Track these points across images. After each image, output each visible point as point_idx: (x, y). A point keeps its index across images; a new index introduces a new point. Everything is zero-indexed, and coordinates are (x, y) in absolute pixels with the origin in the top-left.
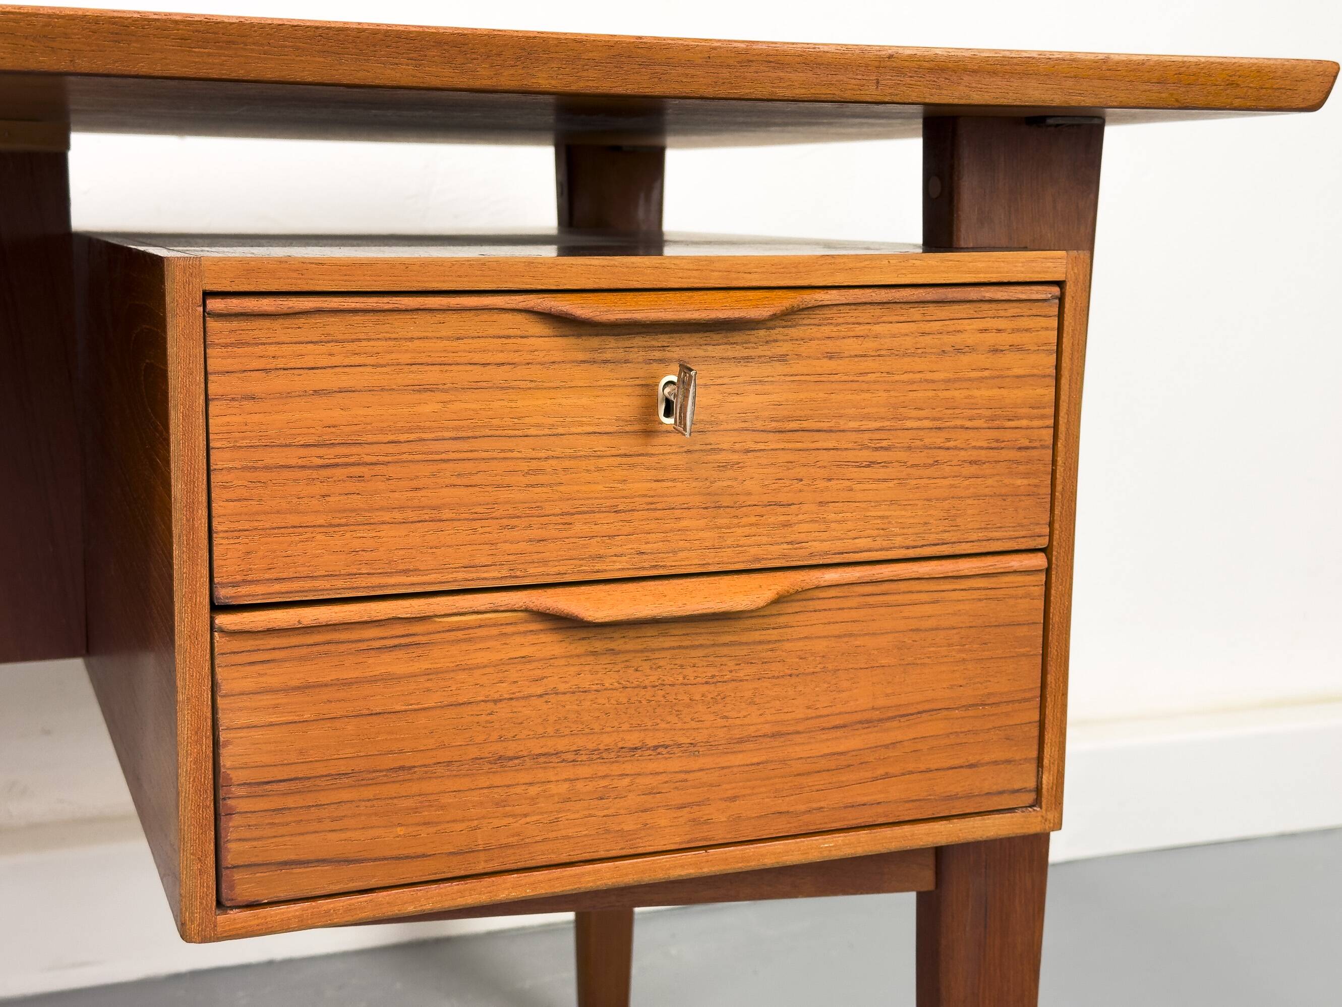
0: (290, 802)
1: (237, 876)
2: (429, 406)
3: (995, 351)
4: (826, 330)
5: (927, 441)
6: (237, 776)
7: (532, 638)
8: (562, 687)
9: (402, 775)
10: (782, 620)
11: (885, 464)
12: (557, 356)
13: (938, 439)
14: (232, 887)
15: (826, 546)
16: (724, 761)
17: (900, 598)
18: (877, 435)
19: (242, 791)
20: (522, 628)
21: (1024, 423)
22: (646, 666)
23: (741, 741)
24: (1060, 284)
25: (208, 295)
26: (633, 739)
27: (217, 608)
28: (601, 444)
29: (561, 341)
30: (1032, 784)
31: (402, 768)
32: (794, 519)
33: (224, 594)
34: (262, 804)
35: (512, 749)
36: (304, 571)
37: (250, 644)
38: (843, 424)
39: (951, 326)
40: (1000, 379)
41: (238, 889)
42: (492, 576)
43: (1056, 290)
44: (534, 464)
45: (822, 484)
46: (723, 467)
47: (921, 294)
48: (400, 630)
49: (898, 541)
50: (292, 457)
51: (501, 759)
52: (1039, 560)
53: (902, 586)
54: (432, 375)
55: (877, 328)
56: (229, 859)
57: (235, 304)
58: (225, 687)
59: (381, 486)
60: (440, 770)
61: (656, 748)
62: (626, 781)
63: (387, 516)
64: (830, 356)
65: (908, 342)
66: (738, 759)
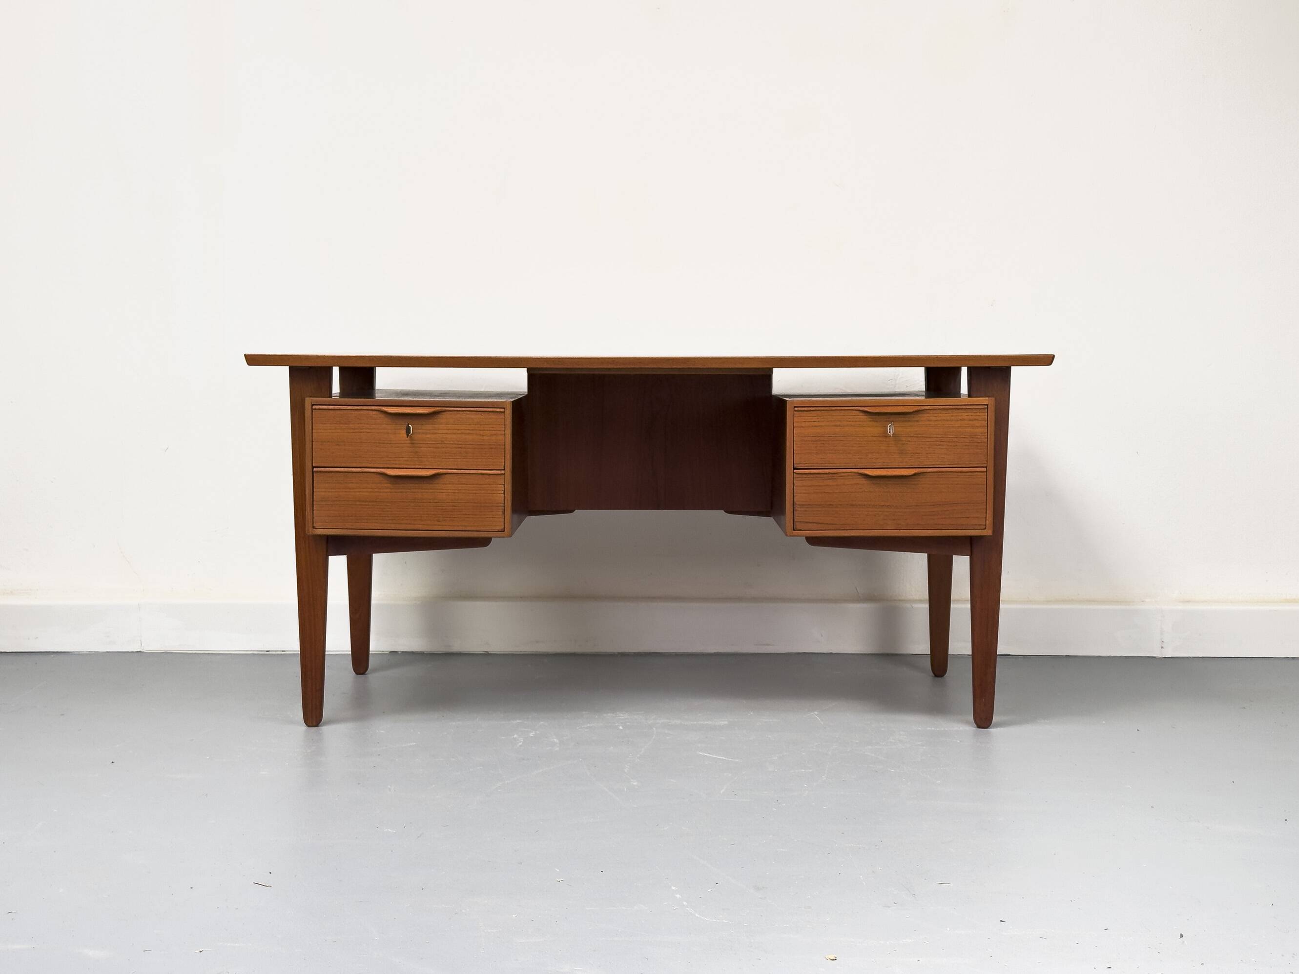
0: (807, 509)
1: (797, 523)
2: (837, 430)
3: (970, 420)
4: (927, 415)
5: (954, 440)
6: (797, 503)
7: (859, 479)
8: (866, 490)
9: (831, 506)
10: (918, 479)
11: (942, 445)
12: (865, 420)
13: (956, 440)
14: (796, 526)
15: (929, 463)
16: (906, 510)
17: (950, 476)
18: (941, 438)
19: (798, 506)
20: (859, 477)
21: (979, 437)
22: (885, 487)
23: (908, 506)
24: (987, 405)
25: (795, 407)
26: (882, 504)
27: (795, 469)
28: (875, 439)
29: (866, 417)
30: (985, 524)
31: (831, 505)
32: (920, 457)
33: (795, 465)
34: (802, 509)
35: (854, 503)
36: (812, 462)
37: (801, 476)
38: (932, 436)
39: (961, 414)
40: (973, 427)
41: (797, 526)
42: (850, 466)
43: (986, 406)
44: (860, 442)
45: (928, 449)
46: (903, 444)
47: (951, 407)
48: (830, 475)
49: (947, 463)
50: (809, 439)
51: (852, 505)
52: (984, 469)
53: (948, 473)
54: (838, 423)
55: (941, 415)
56: (795, 520)
57: (799, 409)
58: (795, 485)
59: (827, 445)
60: (839, 506)
61: (888, 506)
62: (881, 513)
63: (828, 452)
64: (929, 421)
65: (948, 418)
66: (908, 510)
